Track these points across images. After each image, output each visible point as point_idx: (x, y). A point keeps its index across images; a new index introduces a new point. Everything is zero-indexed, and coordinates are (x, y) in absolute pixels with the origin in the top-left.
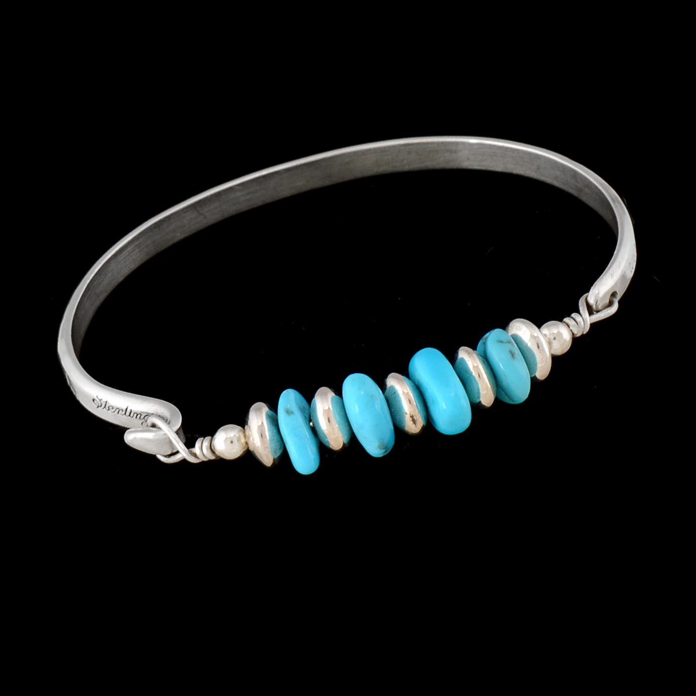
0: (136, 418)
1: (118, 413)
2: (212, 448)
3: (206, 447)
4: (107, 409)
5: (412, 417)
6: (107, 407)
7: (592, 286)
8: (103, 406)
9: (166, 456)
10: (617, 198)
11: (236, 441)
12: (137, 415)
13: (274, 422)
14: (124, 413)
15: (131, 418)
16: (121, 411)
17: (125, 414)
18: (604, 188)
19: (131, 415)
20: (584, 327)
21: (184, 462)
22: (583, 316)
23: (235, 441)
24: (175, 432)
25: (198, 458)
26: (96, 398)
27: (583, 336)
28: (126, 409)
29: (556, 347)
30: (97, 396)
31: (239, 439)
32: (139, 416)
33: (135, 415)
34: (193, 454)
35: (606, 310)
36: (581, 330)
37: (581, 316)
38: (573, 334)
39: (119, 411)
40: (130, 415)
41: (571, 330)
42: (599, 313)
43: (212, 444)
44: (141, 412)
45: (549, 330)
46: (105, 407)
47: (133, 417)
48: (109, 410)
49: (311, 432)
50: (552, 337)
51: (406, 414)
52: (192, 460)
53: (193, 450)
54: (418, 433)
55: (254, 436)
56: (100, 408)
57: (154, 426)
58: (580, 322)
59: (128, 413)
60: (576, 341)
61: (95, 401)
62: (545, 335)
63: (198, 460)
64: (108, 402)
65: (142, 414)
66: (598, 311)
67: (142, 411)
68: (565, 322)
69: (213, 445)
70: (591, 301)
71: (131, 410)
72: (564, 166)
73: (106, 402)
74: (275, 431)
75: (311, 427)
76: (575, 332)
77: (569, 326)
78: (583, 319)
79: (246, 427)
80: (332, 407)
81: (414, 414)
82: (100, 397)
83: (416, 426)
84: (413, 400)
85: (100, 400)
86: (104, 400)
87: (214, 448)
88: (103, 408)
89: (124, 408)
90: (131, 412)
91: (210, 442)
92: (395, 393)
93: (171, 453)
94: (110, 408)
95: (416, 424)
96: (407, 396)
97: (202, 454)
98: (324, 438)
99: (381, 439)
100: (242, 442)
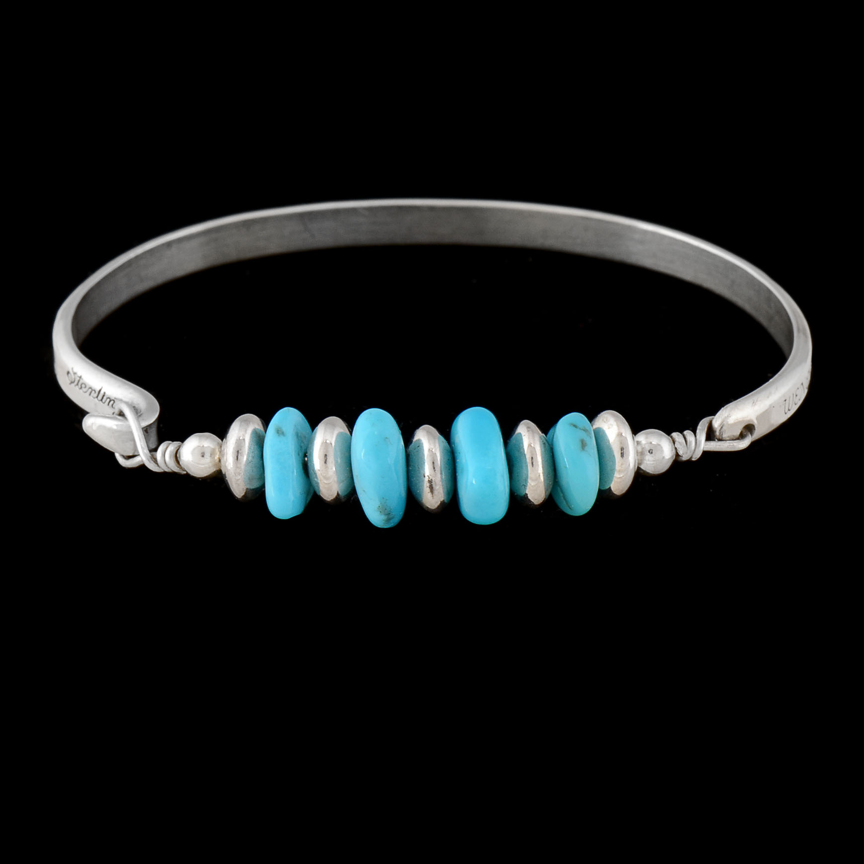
0: (108, 404)
1: (90, 395)
2: (178, 456)
3: (170, 452)
4: (80, 386)
5: (430, 482)
6: (80, 384)
7: (723, 406)
8: (76, 382)
9: (124, 457)
10: (804, 329)
11: (209, 455)
12: (110, 401)
13: (259, 441)
14: (96, 395)
15: (102, 404)
16: (93, 392)
17: (97, 397)
18: (795, 315)
19: (104, 400)
20: (695, 450)
21: (143, 468)
22: (698, 437)
23: (207, 455)
24: (143, 428)
25: (157, 465)
26: (71, 371)
27: (689, 462)
28: (100, 391)
29: (648, 463)
30: (72, 369)
31: (212, 454)
32: (112, 402)
33: (108, 400)
34: (154, 458)
35: (730, 442)
36: (689, 452)
37: (695, 436)
38: (677, 455)
39: (91, 392)
40: (102, 400)
41: (676, 448)
42: (720, 442)
43: (179, 451)
44: (115, 398)
45: (647, 438)
46: (77, 384)
47: (104, 403)
48: (81, 388)
49: (301, 467)
50: (648, 449)
51: (425, 477)
52: (151, 466)
53: (155, 455)
54: (434, 509)
55: (229, 454)
56: (73, 385)
57: (121, 414)
58: (691, 442)
59: (100, 397)
60: (678, 464)
61: (69, 375)
62: (638, 443)
63: (158, 467)
64: (83, 377)
65: (115, 400)
66: (720, 440)
67: (117, 397)
68: (671, 437)
69: (180, 453)
70: (716, 424)
71: (105, 393)
72: (760, 284)
73: (80, 377)
74: (257, 452)
75: (305, 461)
76: (681, 453)
77: (674, 443)
78: (696, 440)
79: (224, 439)
80: (335, 443)
81: (433, 479)
82: (75, 370)
83: (433, 496)
84: (439, 463)
85: (75, 373)
86: (79, 374)
87: (180, 457)
88: (75, 386)
89: (98, 389)
90: (104, 396)
91: (176, 449)
92: (418, 447)
93: (131, 455)
94: (83, 386)
95: (434, 495)
96: (433, 455)
97: (164, 462)
98: (314, 478)
99: (383, 498)
100: (214, 458)
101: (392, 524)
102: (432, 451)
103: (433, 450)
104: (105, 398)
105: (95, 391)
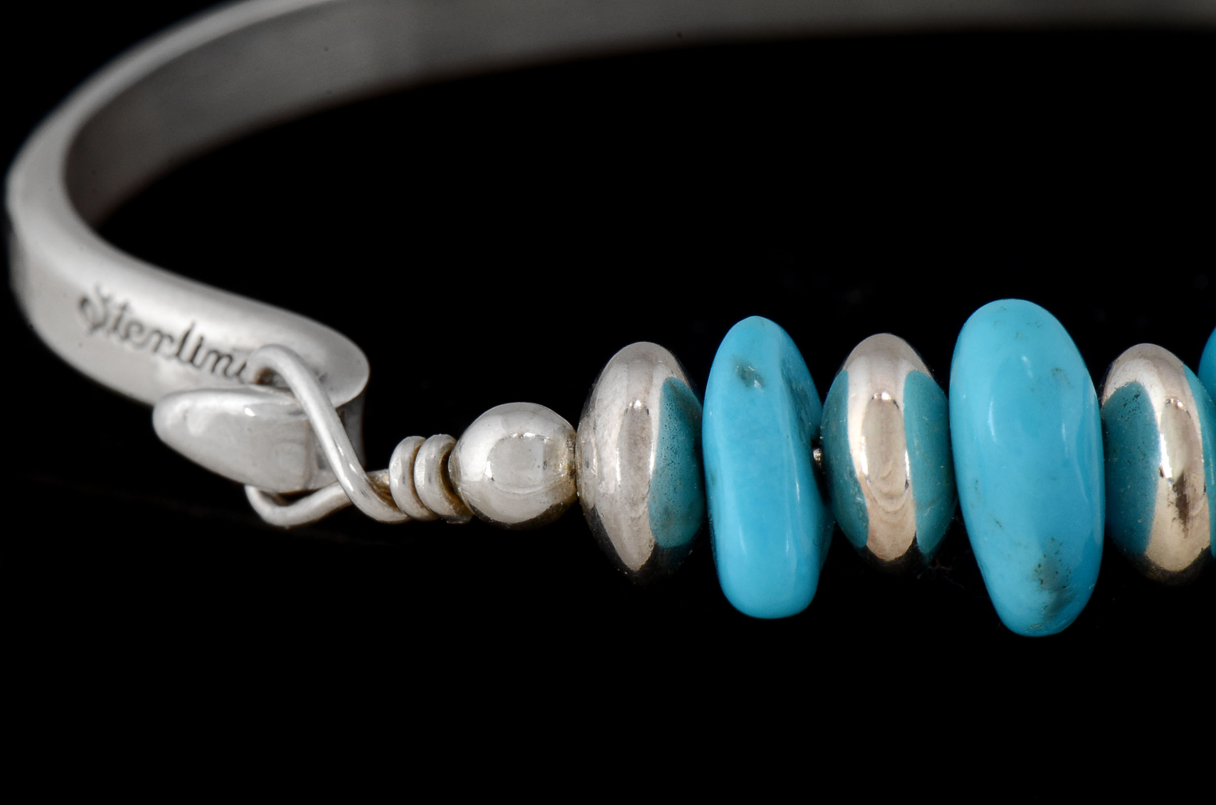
0: (213, 369)
1: (155, 350)
2: (450, 470)
3: (428, 465)
4: (122, 334)
5: (1179, 489)
6: (122, 327)
8: (111, 322)
9: (273, 498)
11: (540, 458)
13: (685, 409)
14: (174, 348)
15: (196, 370)
16: (166, 341)
17: (178, 355)
19: (199, 359)
24: (336, 411)
25: (392, 503)
28: (186, 337)
30: (97, 289)
32: (224, 362)
33: (213, 357)
34: (379, 487)
39: (158, 343)
40: (192, 360)
43: (451, 459)
44: (234, 349)
46: (115, 328)
47: (199, 364)
48: (127, 337)
51: (1162, 475)
52: (375, 509)
53: (382, 476)
55: (605, 454)
56: (100, 334)
59: (187, 353)
61: (89, 310)
63: (393, 510)
64: (132, 308)
65: (235, 356)
69: (456, 459)
71: (202, 339)
73: (124, 306)
75: (813, 463)
82: (106, 291)
83: (1185, 530)
84: (1200, 437)
85: (105, 301)
86: (120, 298)
87: (457, 471)
88: (109, 332)
89: (178, 334)
90: (198, 347)
91: (444, 453)
92: (1137, 396)
93: (298, 488)
94: (134, 329)
95: (1189, 525)
96: (1181, 417)
97: (409, 491)
98: (854, 497)
99: (1053, 540)
100: (556, 466)
101: (1064, 622)
102: (1177, 407)
103: (1180, 404)
104: (202, 354)
105: (171, 338)
